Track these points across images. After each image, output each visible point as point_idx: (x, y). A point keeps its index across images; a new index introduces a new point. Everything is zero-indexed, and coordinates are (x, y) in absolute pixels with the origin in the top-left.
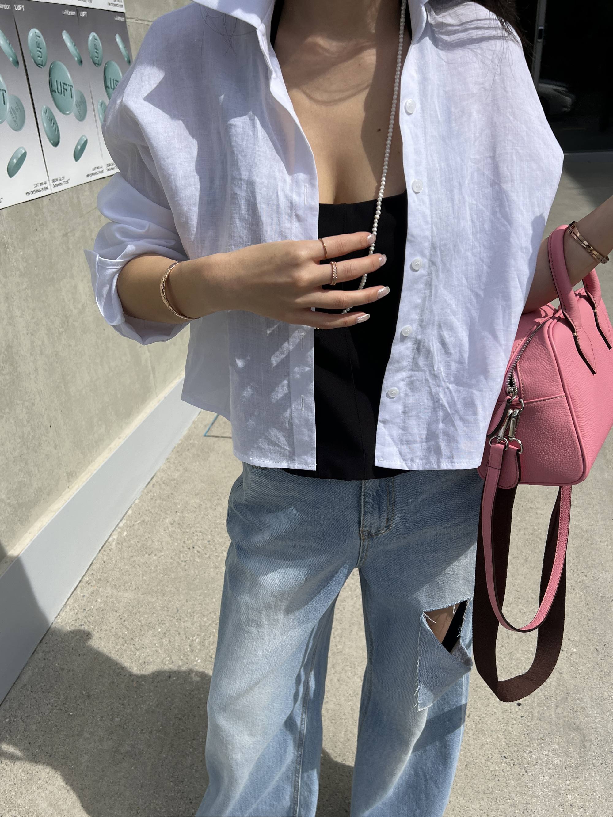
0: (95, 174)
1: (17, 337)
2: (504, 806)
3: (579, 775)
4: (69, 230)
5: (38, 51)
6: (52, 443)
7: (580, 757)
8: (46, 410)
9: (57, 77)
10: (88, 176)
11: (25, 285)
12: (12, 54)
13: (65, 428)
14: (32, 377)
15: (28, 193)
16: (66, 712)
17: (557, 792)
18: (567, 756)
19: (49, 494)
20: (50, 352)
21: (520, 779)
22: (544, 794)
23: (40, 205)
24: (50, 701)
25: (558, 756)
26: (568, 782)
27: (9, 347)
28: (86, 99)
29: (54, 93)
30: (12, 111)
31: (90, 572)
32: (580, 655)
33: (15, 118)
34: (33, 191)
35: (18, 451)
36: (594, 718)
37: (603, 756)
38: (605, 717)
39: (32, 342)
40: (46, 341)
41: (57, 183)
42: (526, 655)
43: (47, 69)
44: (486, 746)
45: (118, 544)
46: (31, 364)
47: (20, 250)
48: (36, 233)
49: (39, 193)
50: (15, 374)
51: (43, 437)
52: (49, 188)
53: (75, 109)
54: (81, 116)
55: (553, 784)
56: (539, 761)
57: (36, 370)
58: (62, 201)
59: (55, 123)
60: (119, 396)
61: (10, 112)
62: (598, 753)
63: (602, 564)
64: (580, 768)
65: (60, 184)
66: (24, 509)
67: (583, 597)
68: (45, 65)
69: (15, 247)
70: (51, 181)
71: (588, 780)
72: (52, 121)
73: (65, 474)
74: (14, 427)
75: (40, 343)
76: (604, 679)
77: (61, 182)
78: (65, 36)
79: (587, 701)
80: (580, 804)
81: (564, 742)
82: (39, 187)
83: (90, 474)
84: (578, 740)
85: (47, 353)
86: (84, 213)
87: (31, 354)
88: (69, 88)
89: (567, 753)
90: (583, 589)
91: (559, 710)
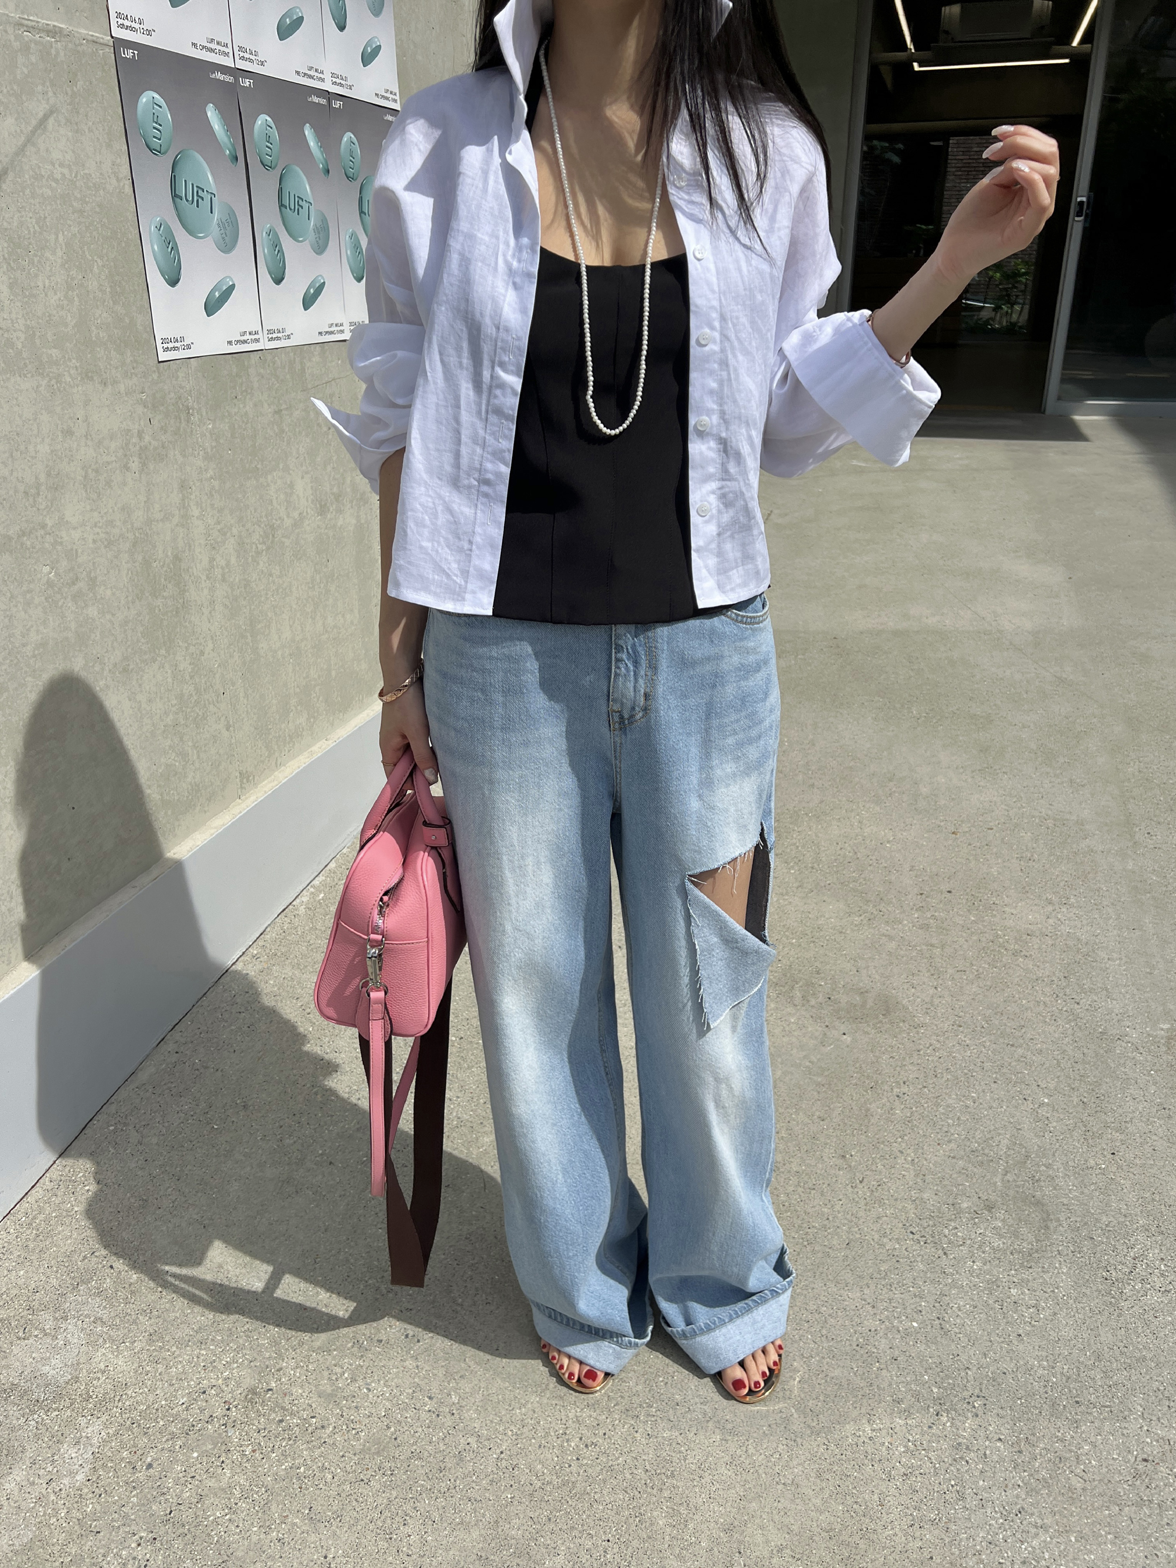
0: (332, 333)
1: (190, 546)
2: (902, 1296)
3: (1033, 1264)
4: (284, 406)
5: (267, 147)
6: (223, 719)
7: (1038, 1241)
8: (219, 666)
9: (289, 187)
10: (320, 333)
11: (211, 473)
12: (230, 146)
13: (245, 701)
14: (206, 611)
15: (230, 343)
16: (208, 1123)
17: (993, 1284)
18: (1017, 1237)
19: (209, 800)
20: (237, 580)
21: (933, 1262)
22: (971, 1285)
23: (246, 363)
24: (183, 1108)
25: (1001, 1236)
26: (1013, 1272)
27: (177, 559)
28: (330, 225)
29: (283, 209)
30: (221, 225)
31: (260, 942)
32: (1054, 1107)
33: (224, 235)
34: (238, 341)
35: (171, 717)
36: (1067, 1191)
37: (1076, 1242)
38: (1086, 1191)
39: (212, 560)
40: (233, 560)
41: (274, 336)
42: (963, 1101)
43: (277, 173)
44: (885, 1218)
45: (310, 909)
46: (206, 591)
47: (208, 422)
48: (235, 401)
49: (246, 345)
50: (181, 601)
51: (211, 706)
52: (261, 340)
53: (311, 235)
54: (320, 248)
55: (989, 1272)
56: (968, 1242)
57: (212, 602)
58: (279, 362)
59: (281, 251)
60: (333, 673)
61: (218, 224)
62: (1069, 1237)
63: (1107, 990)
64: (1036, 1255)
65: (278, 338)
66: (169, 813)
67: (1070, 1031)
68: (274, 168)
69: (202, 415)
70: (266, 332)
71: (1048, 1272)
72: (276, 245)
73: (238, 774)
74: (170, 680)
75: (223, 563)
76: (1090, 1141)
77: (280, 335)
78: (308, 132)
79: (1058, 1169)
80: (1031, 1302)
81: (1013, 1219)
82: (247, 337)
83: (276, 783)
84: (1037, 1219)
85: (231, 580)
86: (309, 386)
87: (208, 578)
88: (305, 205)
89: (1016, 1235)
90: (1070, 1021)
91: (1009, 1177)
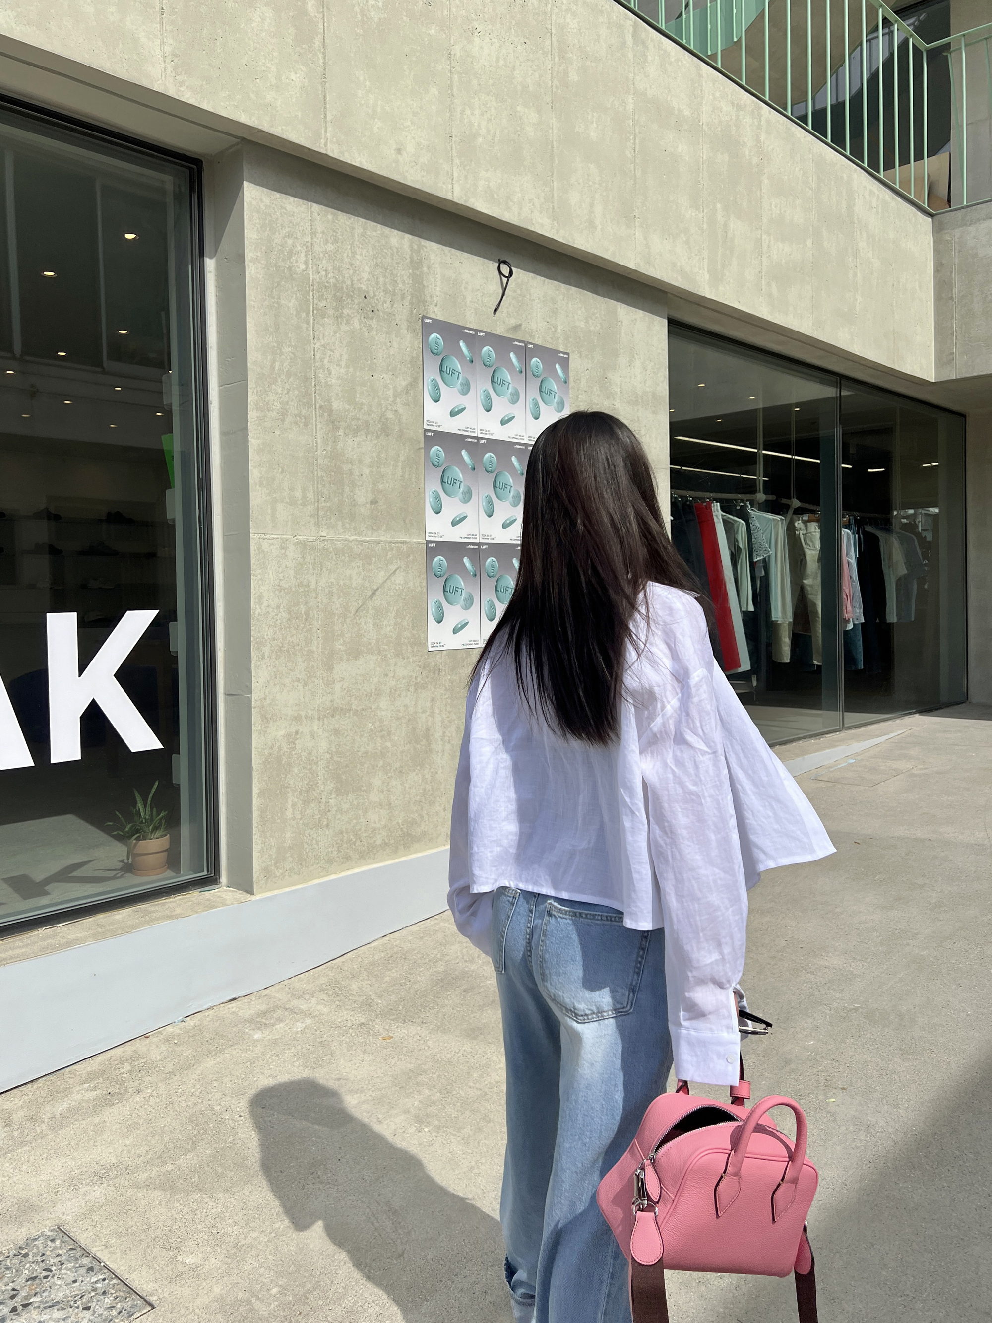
6: (443, 805)
8: (444, 780)
11: (447, 696)
12: (473, 570)
14: (440, 755)
15: (463, 644)
19: (430, 840)
23: (470, 653)
27: (428, 730)
29: (497, 592)
30: (466, 601)
33: (467, 604)
34: (467, 644)
39: (444, 733)
46: (440, 746)
49: (471, 645)
50: (428, 748)
51: (439, 797)
57: (443, 751)
59: (494, 608)
72: (492, 606)
74: (421, 781)
82: (472, 642)
